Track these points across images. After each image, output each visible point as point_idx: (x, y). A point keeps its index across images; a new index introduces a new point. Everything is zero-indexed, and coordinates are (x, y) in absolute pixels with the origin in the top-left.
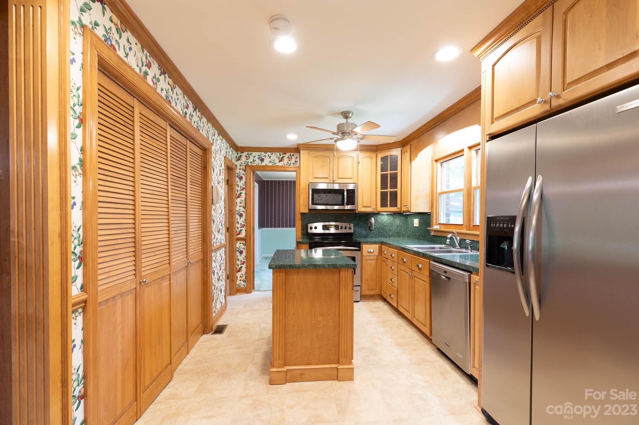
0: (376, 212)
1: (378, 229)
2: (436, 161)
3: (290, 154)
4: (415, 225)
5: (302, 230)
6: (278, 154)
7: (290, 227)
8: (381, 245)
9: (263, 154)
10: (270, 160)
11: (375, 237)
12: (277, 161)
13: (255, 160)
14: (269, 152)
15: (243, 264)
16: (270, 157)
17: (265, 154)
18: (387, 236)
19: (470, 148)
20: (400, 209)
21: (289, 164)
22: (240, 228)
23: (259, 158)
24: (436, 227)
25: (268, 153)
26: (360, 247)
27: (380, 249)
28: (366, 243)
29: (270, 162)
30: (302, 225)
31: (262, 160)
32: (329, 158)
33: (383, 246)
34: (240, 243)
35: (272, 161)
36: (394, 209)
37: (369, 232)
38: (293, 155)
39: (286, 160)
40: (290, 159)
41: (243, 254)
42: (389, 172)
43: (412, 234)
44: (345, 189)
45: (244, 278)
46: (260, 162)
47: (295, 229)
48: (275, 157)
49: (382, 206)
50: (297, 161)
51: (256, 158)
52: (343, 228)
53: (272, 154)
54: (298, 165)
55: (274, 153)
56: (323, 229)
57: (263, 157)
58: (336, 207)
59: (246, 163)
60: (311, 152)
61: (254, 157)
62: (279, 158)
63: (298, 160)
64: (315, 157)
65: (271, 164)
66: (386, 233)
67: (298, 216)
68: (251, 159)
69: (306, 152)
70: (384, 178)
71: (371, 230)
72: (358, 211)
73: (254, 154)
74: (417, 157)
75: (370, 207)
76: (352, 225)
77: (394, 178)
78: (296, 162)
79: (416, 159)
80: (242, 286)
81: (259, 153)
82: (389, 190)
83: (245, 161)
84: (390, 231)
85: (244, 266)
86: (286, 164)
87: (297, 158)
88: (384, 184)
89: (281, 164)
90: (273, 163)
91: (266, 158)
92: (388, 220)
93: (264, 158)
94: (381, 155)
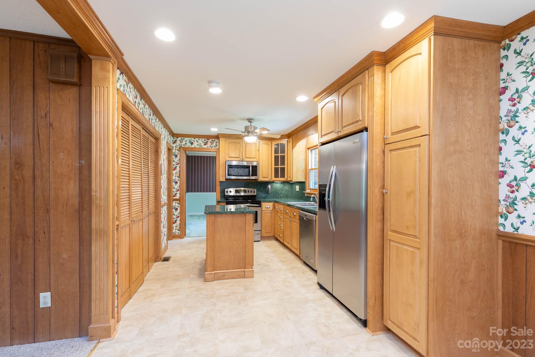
0: (272, 181)
1: (273, 193)
2: (308, 149)
3: (212, 140)
4: (297, 190)
5: (220, 194)
6: (203, 139)
7: (213, 192)
8: (274, 203)
9: (193, 139)
10: (197, 143)
11: (271, 198)
12: (203, 144)
13: (187, 144)
14: (197, 138)
15: (178, 217)
16: (198, 142)
17: (194, 139)
18: (279, 197)
20: (287, 179)
21: (211, 147)
22: (176, 192)
23: (189, 142)
24: (308, 191)
25: (196, 139)
26: (260, 204)
27: (274, 205)
28: (264, 202)
29: (198, 145)
30: (220, 190)
31: (192, 143)
32: (240, 143)
33: (275, 204)
34: (176, 203)
36: (283, 179)
37: (267, 195)
38: (214, 141)
39: (209, 144)
40: (212, 143)
41: (177, 211)
42: (280, 154)
43: (295, 196)
44: (251, 165)
45: (178, 228)
46: (190, 145)
47: (215, 193)
48: (201, 141)
49: (275, 177)
50: (217, 145)
51: (187, 142)
52: (250, 192)
53: (199, 140)
54: (218, 148)
55: (201, 139)
56: (236, 193)
57: (192, 141)
58: (245, 178)
59: (180, 145)
60: (227, 140)
61: (186, 141)
62: (204, 142)
63: (218, 144)
64: (230, 143)
65: (198, 147)
67: (218, 184)
68: (184, 143)
69: (223, 139)
70: (276, 158)
71: (269, 193)
72: (260, 180)
73: (186, 139)
74: (296, 146)
75: (267, 178)
76: (255, 190)
77: (283, 158)
78: (216, 145)
80: (177, 234)
81: (190, 139)
82: (279, 166)
83: (180, 144)
84: (281, 194)
85: (179, 219)
86: (209, 147)
87: (217, 142)
88: (276, 163)
89: (206, 147)
90: (200, 146)
92: (280, 187)
93: (194, 142)
94: (274, 143)
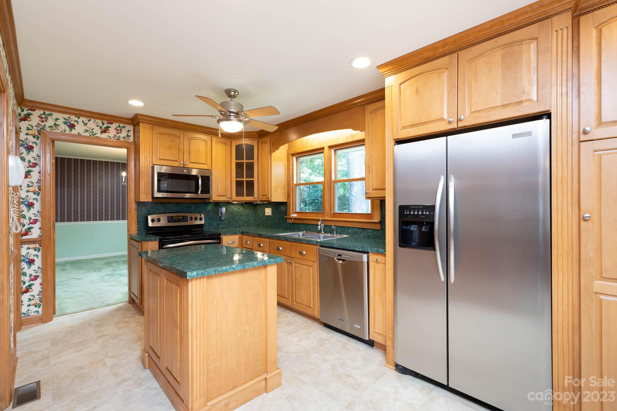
0: (229, 201)
1: (229, 219)
2: (293, 155)
3: (119, 125)
4: (266, 214)
5: (137, 224)
6: (100, 122)
7: (118, 219)
8: (241, 235)
9: (73, 118)
10: (85, 128)
11: (226, 228)
12: (97, 131)
13: (59, 125)
14: (84, 116)
15: (35, 279)
16: (86, 124)
17: (76, 119)
18: (238, 226)
19: (330, 147)
20: (257, 198)
21: (117, 138)
22: (29, 224)
23: (65, 123)
24: (295, 215)
25: (82, 119)
26: (219, 240)
27: (241, 240)
28: (225, 234)
29: (86, 131)
30: (137, 218)
31: (72, 126)
32: (179, 137)
33: (243, 236)
34: (30, 248)
35: (90, 131)
36: (249, 199)
37: (219, 222)
38: (124, 127)
39: (112, 132)
40: (118, 130)
41: (34, 264)
42: (245, 161)
43: (262, 223)
44: (199, 175)
45: (36, 301)
46: (67, 128)
47: (125, 222)
48: (94, 125)
49: (238, 195)
50: (130, 136)
51: (60, 123)
52: (193, 219)
53: (89, 121)
54: (131, 141)
55: (93, 120)
56: (169, 221)
57: (73, 122)
58: (188, 196)
59: (41, 127)
60: (156, 128)
61: (57, 119)
62: (101, 127)
63: (131, 133)
64: (161, 134)
65: (87, 134)
66: (237, 223)
67: (133, 206)
68: (50, 122)
69: (148, 126)
70: (239, 166)
71: (222, 220)
72: (213, 200)
73: (56, 115)
74: (278, 149)
75: (224, 196)
76: (203, 216)
77: (250, 167)
78: (128, 136)
79: (277, 151)
80: (33, 314)
81: (66, 116)
82: (245, 179)
83: (39, 124)
84: (240, 221)
85: (37, 282)
86: (113, 137)
87: (129, 131)
88: (239, 173)
89: (104, 136)
90: (91, 134)
91: (78, 124)
92: (238, 210)
93: (76, 124)
94: (235, 143)
